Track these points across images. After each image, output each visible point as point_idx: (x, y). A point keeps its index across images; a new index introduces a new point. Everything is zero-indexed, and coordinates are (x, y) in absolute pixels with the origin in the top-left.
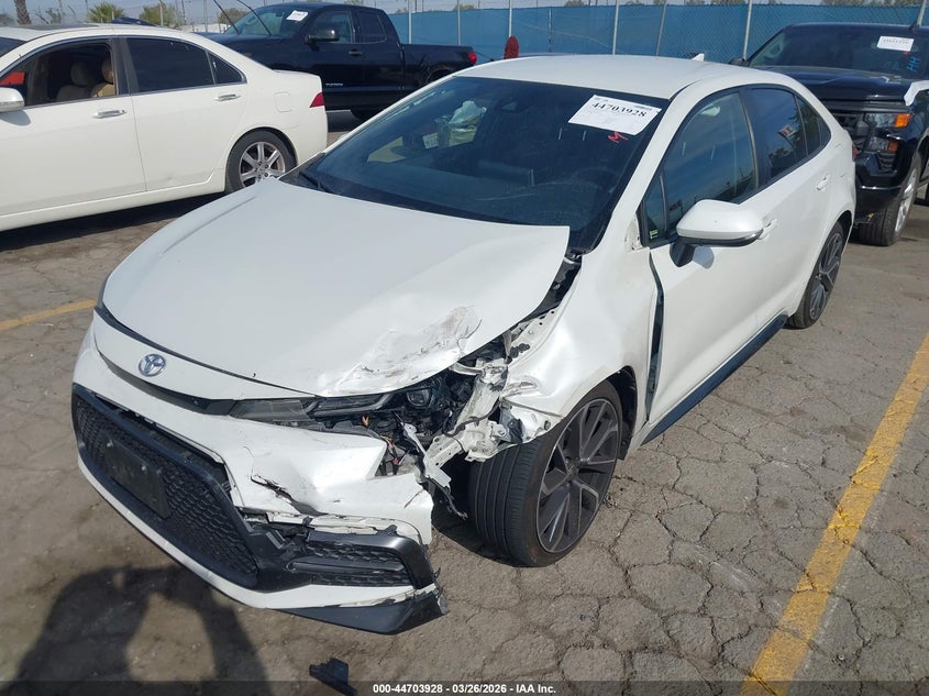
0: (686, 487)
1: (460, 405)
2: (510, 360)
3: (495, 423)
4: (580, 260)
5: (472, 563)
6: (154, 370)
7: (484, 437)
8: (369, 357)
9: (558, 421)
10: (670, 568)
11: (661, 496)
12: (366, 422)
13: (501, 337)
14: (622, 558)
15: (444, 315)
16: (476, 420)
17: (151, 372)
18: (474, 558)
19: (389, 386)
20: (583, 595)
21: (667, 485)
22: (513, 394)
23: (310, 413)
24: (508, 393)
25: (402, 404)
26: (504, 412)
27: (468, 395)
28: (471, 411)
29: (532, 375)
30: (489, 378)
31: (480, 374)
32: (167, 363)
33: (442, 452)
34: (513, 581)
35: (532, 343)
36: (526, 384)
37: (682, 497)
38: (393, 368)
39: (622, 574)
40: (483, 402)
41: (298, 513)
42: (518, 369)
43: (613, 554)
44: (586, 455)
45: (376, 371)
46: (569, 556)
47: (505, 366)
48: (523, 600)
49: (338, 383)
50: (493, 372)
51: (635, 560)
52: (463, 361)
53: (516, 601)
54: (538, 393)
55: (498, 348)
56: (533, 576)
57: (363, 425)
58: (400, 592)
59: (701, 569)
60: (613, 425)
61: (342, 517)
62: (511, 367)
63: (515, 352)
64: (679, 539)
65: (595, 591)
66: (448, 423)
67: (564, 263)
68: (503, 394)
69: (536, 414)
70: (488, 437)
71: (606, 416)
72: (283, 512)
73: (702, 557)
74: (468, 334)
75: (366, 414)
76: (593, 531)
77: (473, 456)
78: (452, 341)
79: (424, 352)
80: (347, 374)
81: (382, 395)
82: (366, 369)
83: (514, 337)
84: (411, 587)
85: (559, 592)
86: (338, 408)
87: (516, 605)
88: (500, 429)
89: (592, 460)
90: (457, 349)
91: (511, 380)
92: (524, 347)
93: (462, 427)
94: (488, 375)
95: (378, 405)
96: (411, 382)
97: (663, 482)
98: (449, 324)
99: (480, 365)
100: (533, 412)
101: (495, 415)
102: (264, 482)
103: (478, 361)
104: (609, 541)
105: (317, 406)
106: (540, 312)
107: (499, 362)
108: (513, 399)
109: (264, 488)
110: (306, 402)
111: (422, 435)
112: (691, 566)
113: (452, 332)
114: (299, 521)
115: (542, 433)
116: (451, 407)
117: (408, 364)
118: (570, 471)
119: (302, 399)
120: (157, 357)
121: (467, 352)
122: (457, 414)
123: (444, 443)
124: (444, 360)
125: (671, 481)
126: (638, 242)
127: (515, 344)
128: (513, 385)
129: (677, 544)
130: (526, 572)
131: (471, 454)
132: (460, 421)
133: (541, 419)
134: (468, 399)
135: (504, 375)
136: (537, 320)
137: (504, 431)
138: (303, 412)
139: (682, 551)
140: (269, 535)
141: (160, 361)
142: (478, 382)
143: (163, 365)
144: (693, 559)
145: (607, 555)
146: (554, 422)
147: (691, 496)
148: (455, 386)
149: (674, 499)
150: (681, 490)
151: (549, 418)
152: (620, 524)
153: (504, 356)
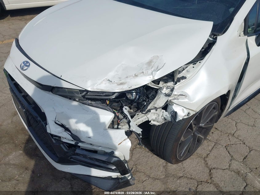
0: (238, 136)
1: (150, 101)
2: (176, 83)
3: (164, 111)
4: (216, 39)
5: (149, 156)
6: (26, 68)
7: (159, 116)
8: (111, 75)
9: (194, 113)
10: (229, 172)
11: (228, 138)
12: (108, 102)
13: (173, 72)
14: (209, 164)
15: (147, 59)
16: (156, 109)
17: (24, 69)
18: (150, 154)
19: (118, 89)
20: (191, 179)
21: (231, 134)
22: (175, 99)
23: (84, 96)
24: (173, 98)
25: (124, 97)
26: (169, 107)
27: (154, 97)
28: (154, 104)
29: (185, 91)
30: (165, 91)
31: (161, 88)
32: (31, 65)
33: (139, 120)
34: (164, 167)
35: (188, 76)
36: (182, 95)
37: (237, 140)
38: (121, 82)
39: (208, 171)
40: (160, 101)
41: (73, 140)
42: (179, 88)
43: (206, 161)
44: (203, 123)
45: (113, 82)
46: (188, 160)
47: (173, 86)
48: (167, 176)
49: (96, 85)
50: (167, 88)
51: (215, 166)
52: (154, 82)
53: (164, 176)
54: (186, 100)
55: (171, 77)
56: (172, 167)
57: (107, 103)
58: (115, 175)
59: (242, 175)
60: (216, 112)
61: (91, 144)
62: (176, 87)
63: (179, 80)
64: (234, 159)
65: (197, 178)
66: (143, 107)
67: (208, 40)
68: (170, 98)
69: (184, 109)
70: (160, 117)
71: (214, 108)
72: (66, 138)
73: (243, 170)
74: (158, 69)
75: (107, 99)
76: (199, 150)
77: (153, 123)
78: (150, 72)
79: (136, 76)
80: (100, 82)
81: (115, 93)
82: (109, 80)
83: (180, 72)
84: (119, 174)
85: (181, 175)
86: (95, 96)
87: (164, 178)
88: (167, 115)
89: (204, 125)
90: (151, 76)
91: (175, 92)
92: (184, 78)
93: (149, 111)
94: (165, 89)
95: (114, 97)
96: (128, 89)
97: (229, 132)
98: (150, 63)
99: (161, 84)
100: (183, 108)
101: (165, 108)
102: (60, 124)
103: (161, 82)
104: (205, 155)
105: (87, 93)
106: (194, 62)
107: (171, 84)
108: (175, 101)
109: (60, 127)
110: (81, 91)
111: (132, 111)
112: (238, 173)
113: (151, 67)
114: (73, 143)
115: (186, 117)
116: (146, 101)
117: (128, 80)
118: (194, 129)
119: (80, 90)
120: (27, 62)
121: (156, 78)
122: (148, 105)
123: (141, 116)
124: (145, 80)
125: (233, 132)
126: (243, 33)
127: (179, 76)
128: (175, 95)
129: (233, 161)
130: (169, 164)
131: (152, 122)
132: (149, 108)
133: (186, 112)
134: (154, 99)
135: (172, 90)
136: (192, 65)
137: (168, 115)
138: (80, 95)
139: (235, 165)
140: (61, 145)
141: (28, 64)
142: (159, 92)
143: (28, 66)
144: (239, 170)
145: (203, 162)
146: (192, 113)
147: (240, 140)
148: (149, 92)
149: (233, 140)
150: (236, 136)
151: (190, 111)
152: (210, 148)
153: (173, 81)
